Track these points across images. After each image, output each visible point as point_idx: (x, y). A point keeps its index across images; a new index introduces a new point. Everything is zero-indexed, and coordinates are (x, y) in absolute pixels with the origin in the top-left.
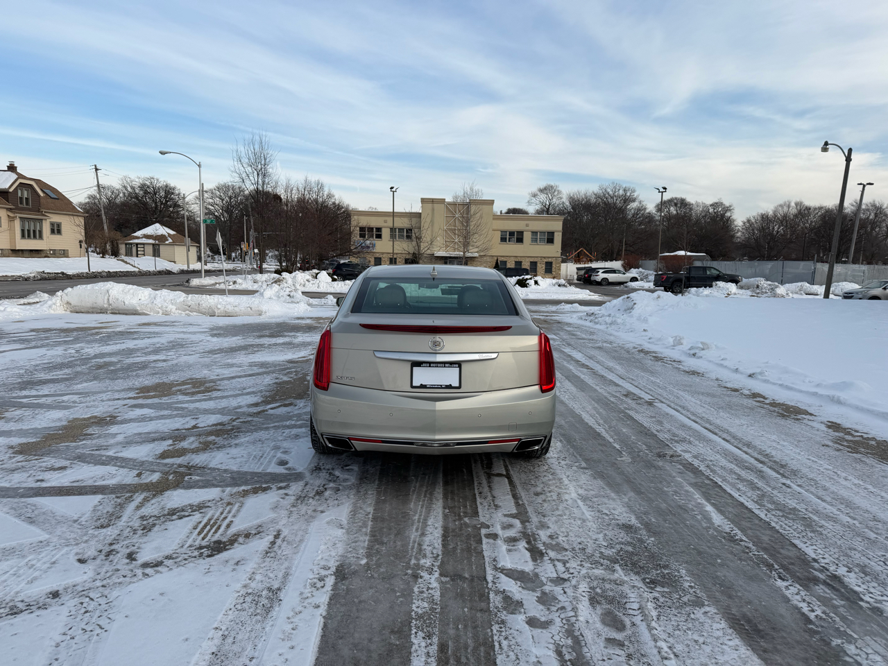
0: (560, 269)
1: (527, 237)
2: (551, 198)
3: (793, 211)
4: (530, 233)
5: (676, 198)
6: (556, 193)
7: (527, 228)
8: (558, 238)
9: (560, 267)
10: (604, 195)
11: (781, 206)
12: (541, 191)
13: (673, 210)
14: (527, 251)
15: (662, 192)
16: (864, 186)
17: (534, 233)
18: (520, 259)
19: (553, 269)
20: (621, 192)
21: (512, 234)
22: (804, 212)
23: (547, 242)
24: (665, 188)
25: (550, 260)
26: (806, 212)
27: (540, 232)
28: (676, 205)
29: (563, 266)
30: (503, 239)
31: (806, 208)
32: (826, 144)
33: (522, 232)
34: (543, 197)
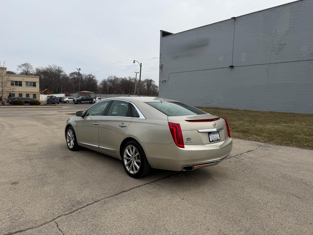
0: (39, 97)
1: (24, 84)
2: (27, 68)
3: (113, 79)
4: (25, 83)
5: (76, 72)
6: (30, 66)
7: (24, 80)
8: (38, 85)
9: (39, 96)
10: (51, 69)
11: (110, 77)
12: (23, 65)
13: (75, 76)
14: (24, 90)
15: (79, 70)
16: (137, 73)
17: (27, 82)
18: (21, 93)
19: (37, 97)
20: (57, 68)
21: (16, 82)
22: (116, 79)
23: (33, 86)
24: (80, 69)
25: (35, 93)
26: (117, 79)
27: (30, 82)
28: (77, 74)
29: (41, 95)
30: (12, 84)
31: (117, 78)
32: (134, 61)
33: (21, 82)
34: (24, 68)
